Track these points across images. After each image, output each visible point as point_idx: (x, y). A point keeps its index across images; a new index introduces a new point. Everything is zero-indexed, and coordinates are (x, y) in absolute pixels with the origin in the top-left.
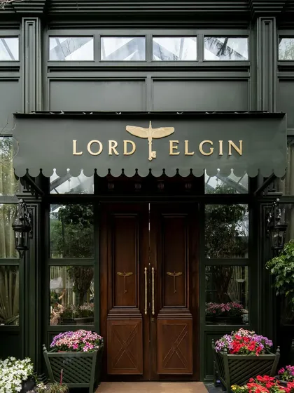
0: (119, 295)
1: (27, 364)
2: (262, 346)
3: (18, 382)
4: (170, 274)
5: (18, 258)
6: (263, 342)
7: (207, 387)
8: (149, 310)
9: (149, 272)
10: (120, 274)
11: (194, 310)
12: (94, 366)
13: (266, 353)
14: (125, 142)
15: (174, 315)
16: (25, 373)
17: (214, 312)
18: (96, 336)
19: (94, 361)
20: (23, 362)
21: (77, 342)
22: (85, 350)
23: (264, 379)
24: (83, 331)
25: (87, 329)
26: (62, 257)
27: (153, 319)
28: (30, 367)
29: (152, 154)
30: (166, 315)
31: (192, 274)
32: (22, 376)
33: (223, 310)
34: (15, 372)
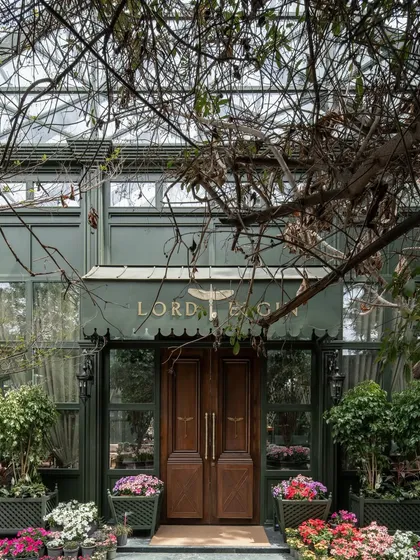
0: (179, 440)
1: (92, 507)
2: (316, 492)
3: (85, 523)
4: (231, 419)
5: (78, 402)
6: (317, 488)
7: (266, 531)
8: (210, 455)
9: (210, 418)
10: (180, 418)
11: (255, 456)
12: (156, 509)
13: (321, 498)
14: (188, 303)
15: (234, 460)
16: (90, 515)
17: (277, 456)
18: (156, 481)
19: (156, 504)
20: (88, 505)
21: (140, 487)
22: (148, 494)
23: (316, 522)
24: (144, 476)
25: (148, 474)
26: (120, 402)
27: (213, 464)
28: (95, 510)
29: (213, 315)
30: (227, 460)
31: (254, 420)
32: (88, 518)
33: (285, 454)
34: (83, 515)
